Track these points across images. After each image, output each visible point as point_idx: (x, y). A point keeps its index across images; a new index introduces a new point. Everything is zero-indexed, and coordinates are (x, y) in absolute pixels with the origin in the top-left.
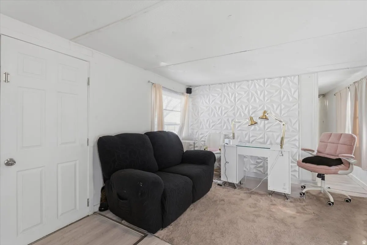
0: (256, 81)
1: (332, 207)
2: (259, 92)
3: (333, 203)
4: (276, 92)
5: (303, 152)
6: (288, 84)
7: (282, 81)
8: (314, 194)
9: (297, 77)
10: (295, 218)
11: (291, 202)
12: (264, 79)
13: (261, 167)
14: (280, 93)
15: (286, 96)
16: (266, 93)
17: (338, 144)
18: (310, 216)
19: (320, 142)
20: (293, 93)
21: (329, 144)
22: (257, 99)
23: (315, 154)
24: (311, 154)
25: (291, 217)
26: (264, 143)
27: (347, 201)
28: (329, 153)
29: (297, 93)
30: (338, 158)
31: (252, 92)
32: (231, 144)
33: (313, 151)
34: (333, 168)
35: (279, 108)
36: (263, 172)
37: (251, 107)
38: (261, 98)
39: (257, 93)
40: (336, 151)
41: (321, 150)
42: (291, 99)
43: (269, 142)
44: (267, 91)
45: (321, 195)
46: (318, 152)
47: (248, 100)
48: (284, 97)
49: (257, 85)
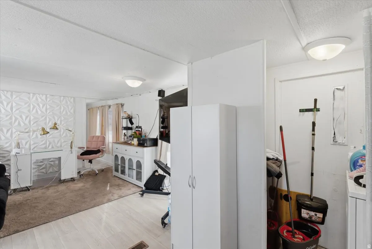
0: (38, 95)
1: (98, 175)
2: (41, 106)
3: (98, 173)
4: (57, 107)
5: (79, 149)
6: (67, 102)
7: (62, 99)
8: (87, 173)
9: (73, 98)
10: (84, 186)
11: (77, 181)
12: (46, 95)
13: (43, 168)
14: (60, 108)
15: (65, 111)
16: (48, 107)
17: (98, 141)
18: (91, 183)
19: (88, 141)
20: (70, 110)
21: (93, 142)
22: (39, 110)
23: (85, 149)
24: (83, 150)
25: (82, 186)
26: (46, 148)
27: (103, 171)
28: (93, 147)
29: (73, 110)
30: (98, 149)
31: (34, 104)
32: (23, 152)
33: (84, 148)
34: (98, 155)
35: (60, 119)
36: (45, 172)
37: (32, 118)
38: (44, 110)
39: (38, 105)
40: (97, 145)
41: (89, 146)
42: (69, 113)
43: (50, 147)
44: (49, 105)
45: (90, 173)
46: (87, 148)
47: (29, 111)
48: (63, 111)
49: (39, 99)
